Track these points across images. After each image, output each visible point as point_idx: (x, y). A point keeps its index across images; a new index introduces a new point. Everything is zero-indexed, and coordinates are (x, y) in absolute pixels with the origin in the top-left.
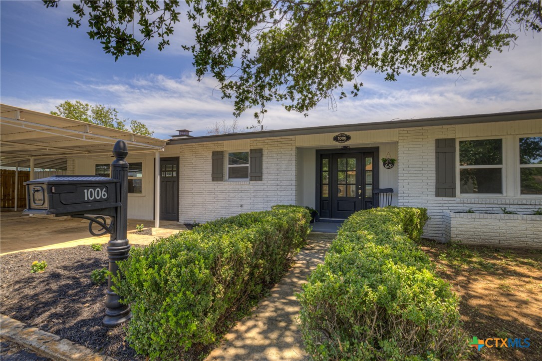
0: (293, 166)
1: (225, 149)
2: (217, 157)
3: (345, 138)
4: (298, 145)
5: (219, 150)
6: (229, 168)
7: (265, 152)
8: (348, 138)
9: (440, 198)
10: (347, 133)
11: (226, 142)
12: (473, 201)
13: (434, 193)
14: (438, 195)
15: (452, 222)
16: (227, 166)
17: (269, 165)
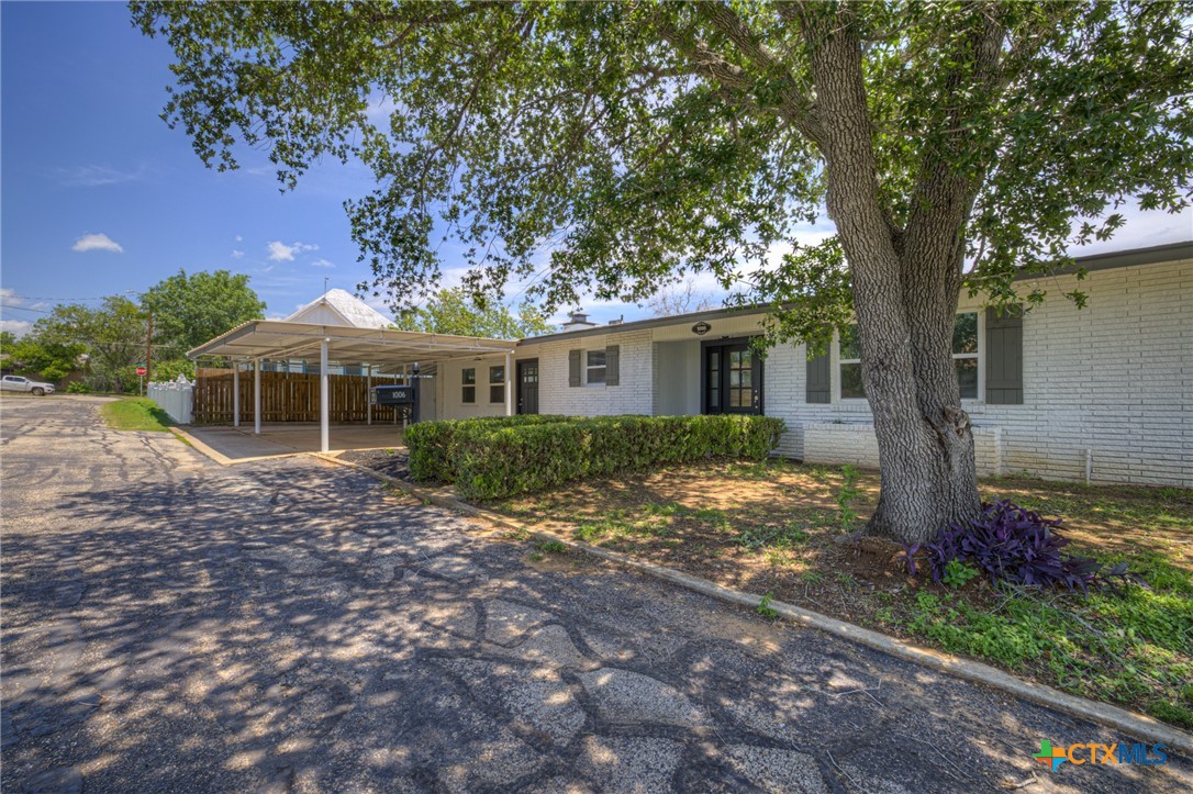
0: (650, 367)
1: (582, 347)
2: (575, 356)
3: (704, 328)
4: (656, 338)
5: (576, 348)
6: (589, 370)
7: (622, 349)
8: (708, 328)
9: (812, 405)
10: (707, 322)
11: (583, 339)
12: (849, 409)
13: (805, 398)
14: (809, 400)
15: (806, 436)
16: (585, 368)
17: (625, 365)
